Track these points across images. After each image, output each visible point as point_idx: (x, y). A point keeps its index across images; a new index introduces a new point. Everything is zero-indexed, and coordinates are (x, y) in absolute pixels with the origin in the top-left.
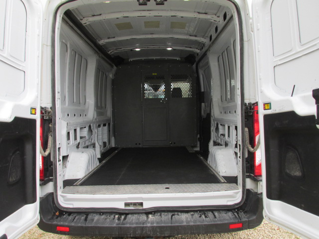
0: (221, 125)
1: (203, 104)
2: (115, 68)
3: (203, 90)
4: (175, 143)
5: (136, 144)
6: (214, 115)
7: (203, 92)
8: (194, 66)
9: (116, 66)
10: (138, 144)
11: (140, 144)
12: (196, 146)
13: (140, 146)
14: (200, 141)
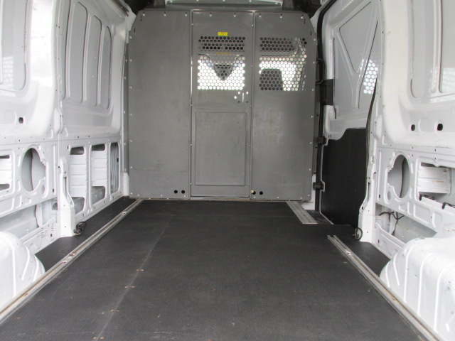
0: (424, 164)
1: (329, 109)
2: (132, 15)
3: (330, 75)
4: (261, 193)
5: (176, 192)
6: (385, 132)
7: (332, 81)
8: (315, 19)
9: (135, 12)
10: (179, 192)
11: (183, 192)
12: (306, 202)
13: (185, 197)
14: (317, 191)
